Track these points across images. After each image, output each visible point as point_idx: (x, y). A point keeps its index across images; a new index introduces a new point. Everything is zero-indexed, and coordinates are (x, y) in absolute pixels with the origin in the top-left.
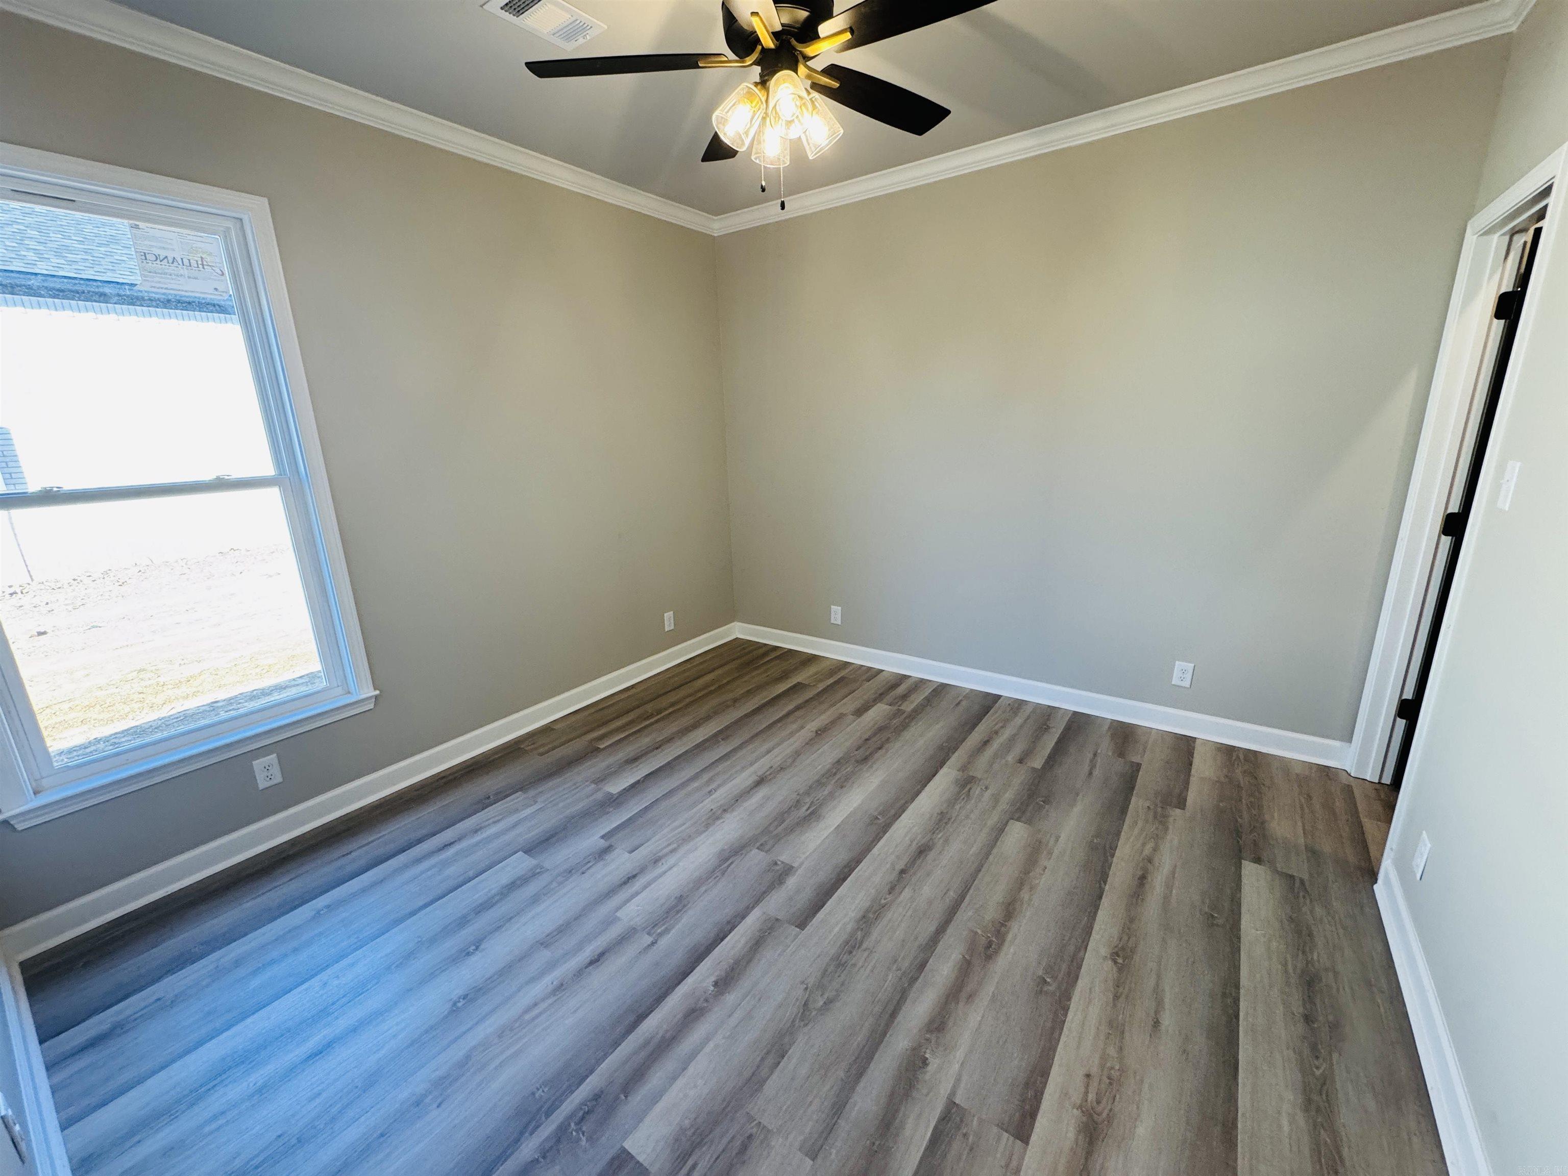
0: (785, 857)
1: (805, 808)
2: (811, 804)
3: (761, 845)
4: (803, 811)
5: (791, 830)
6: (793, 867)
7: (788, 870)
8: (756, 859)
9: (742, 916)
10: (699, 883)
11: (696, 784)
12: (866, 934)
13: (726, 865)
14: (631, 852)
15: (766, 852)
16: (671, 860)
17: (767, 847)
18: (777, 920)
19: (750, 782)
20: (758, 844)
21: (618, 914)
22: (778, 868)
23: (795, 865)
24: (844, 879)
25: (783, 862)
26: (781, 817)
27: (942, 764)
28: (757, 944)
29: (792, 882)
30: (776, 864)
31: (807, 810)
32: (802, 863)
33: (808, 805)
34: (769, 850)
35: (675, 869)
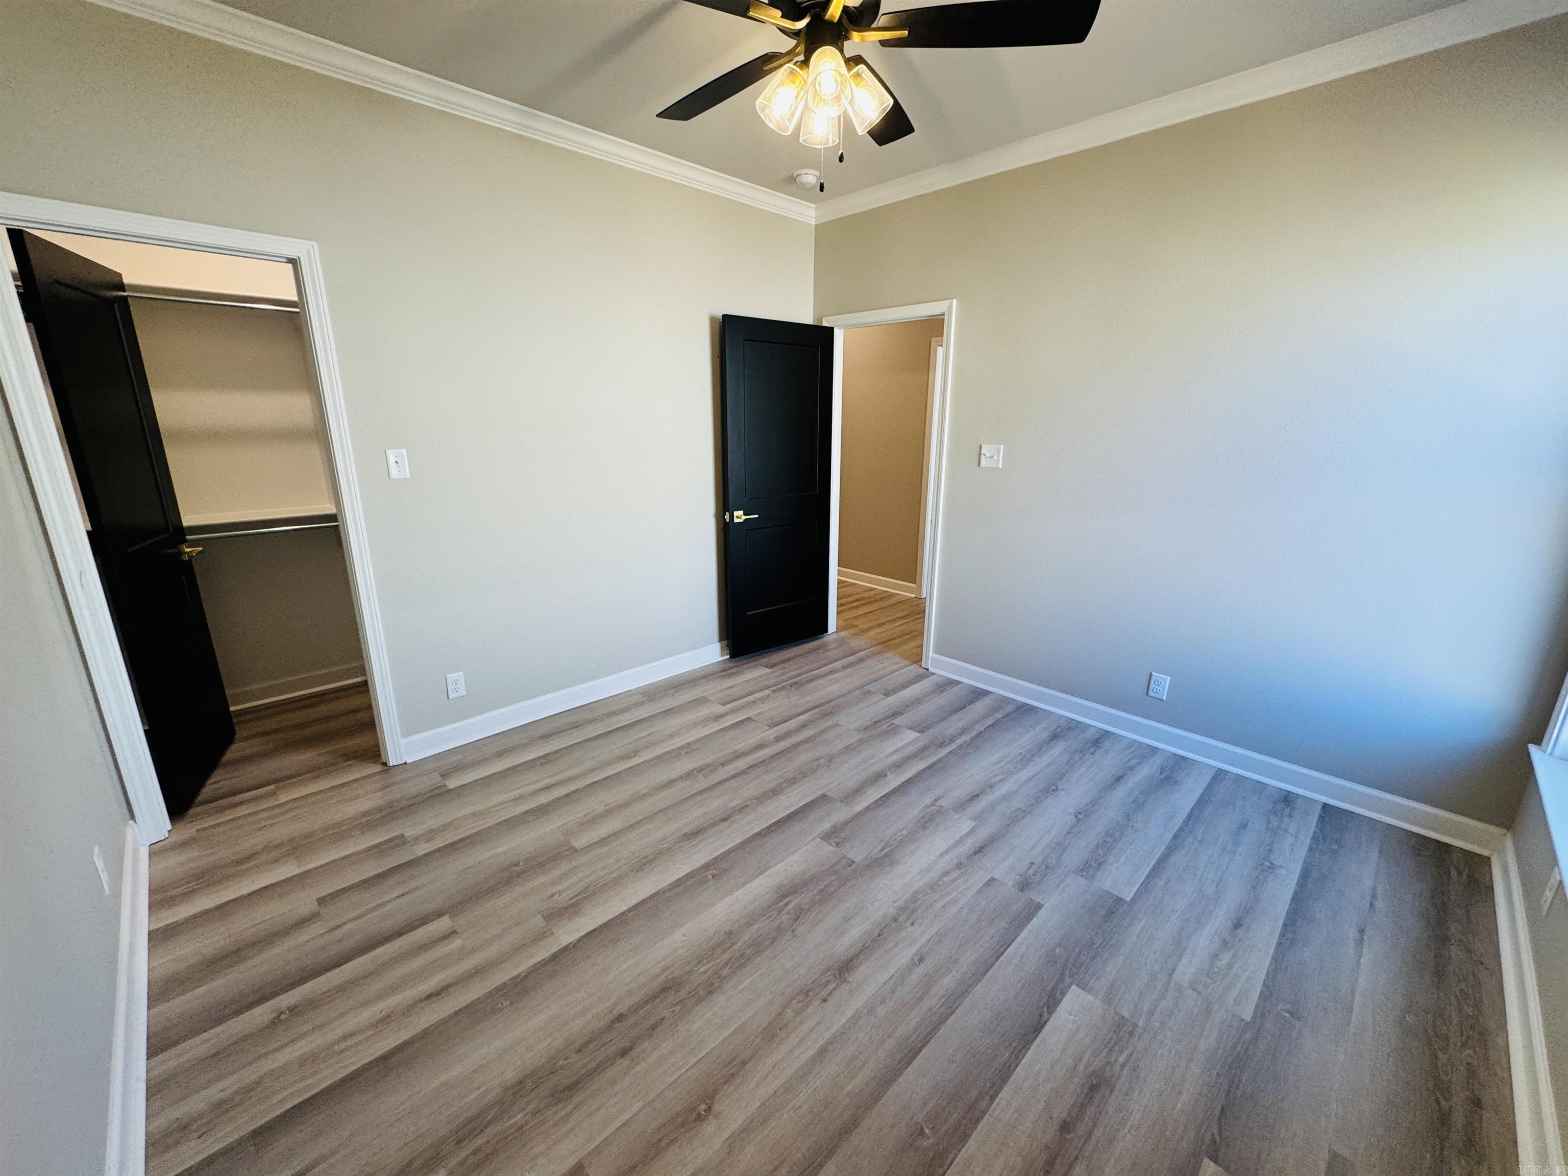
0: (828, 849)
1: (791, 906)
2: (783, 910)
3: (850, 865)
4: (796, 901)
5: (815, 879)
6: (822, 838)
7: (826, 837)
8: (858, 853)
9: (868, 809)
10: (910, 838)
11: (948, 982)
12: (779, 786)
13: (886, 850)
14: (993, 879)
15: (844, 857)
16: (943, 864)
17: (844, 862)
18: (842, 802)
19: (863, 970)
20: (854, 866)
21: (974, 823)
22: (836, 840)
23: (818, 840)
24: (779, 821)
25: (831, 844)
26: (825, 897)
27: (566, 949)
28: (859, 790)
29: (826, 826)
30: (837, 844)
31: (790, 902)
32: (813, 839)
33: (786, 910)
34: (843, 857)
35: (938, 853)
